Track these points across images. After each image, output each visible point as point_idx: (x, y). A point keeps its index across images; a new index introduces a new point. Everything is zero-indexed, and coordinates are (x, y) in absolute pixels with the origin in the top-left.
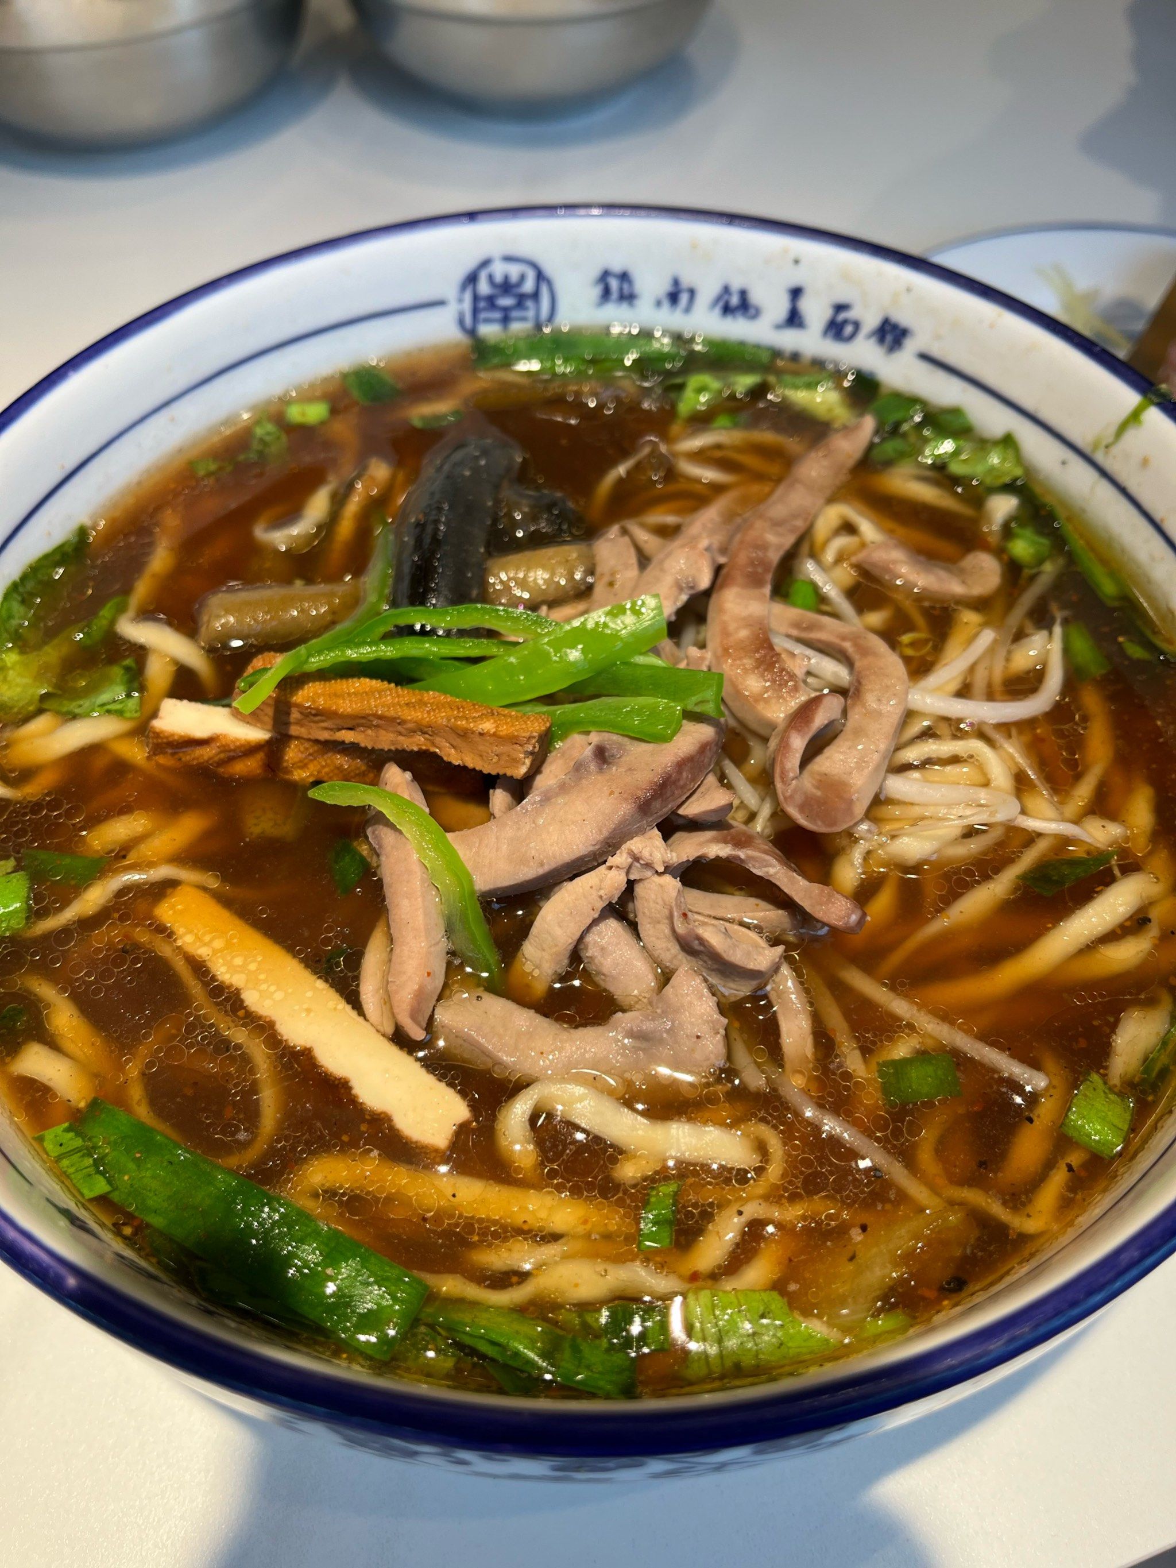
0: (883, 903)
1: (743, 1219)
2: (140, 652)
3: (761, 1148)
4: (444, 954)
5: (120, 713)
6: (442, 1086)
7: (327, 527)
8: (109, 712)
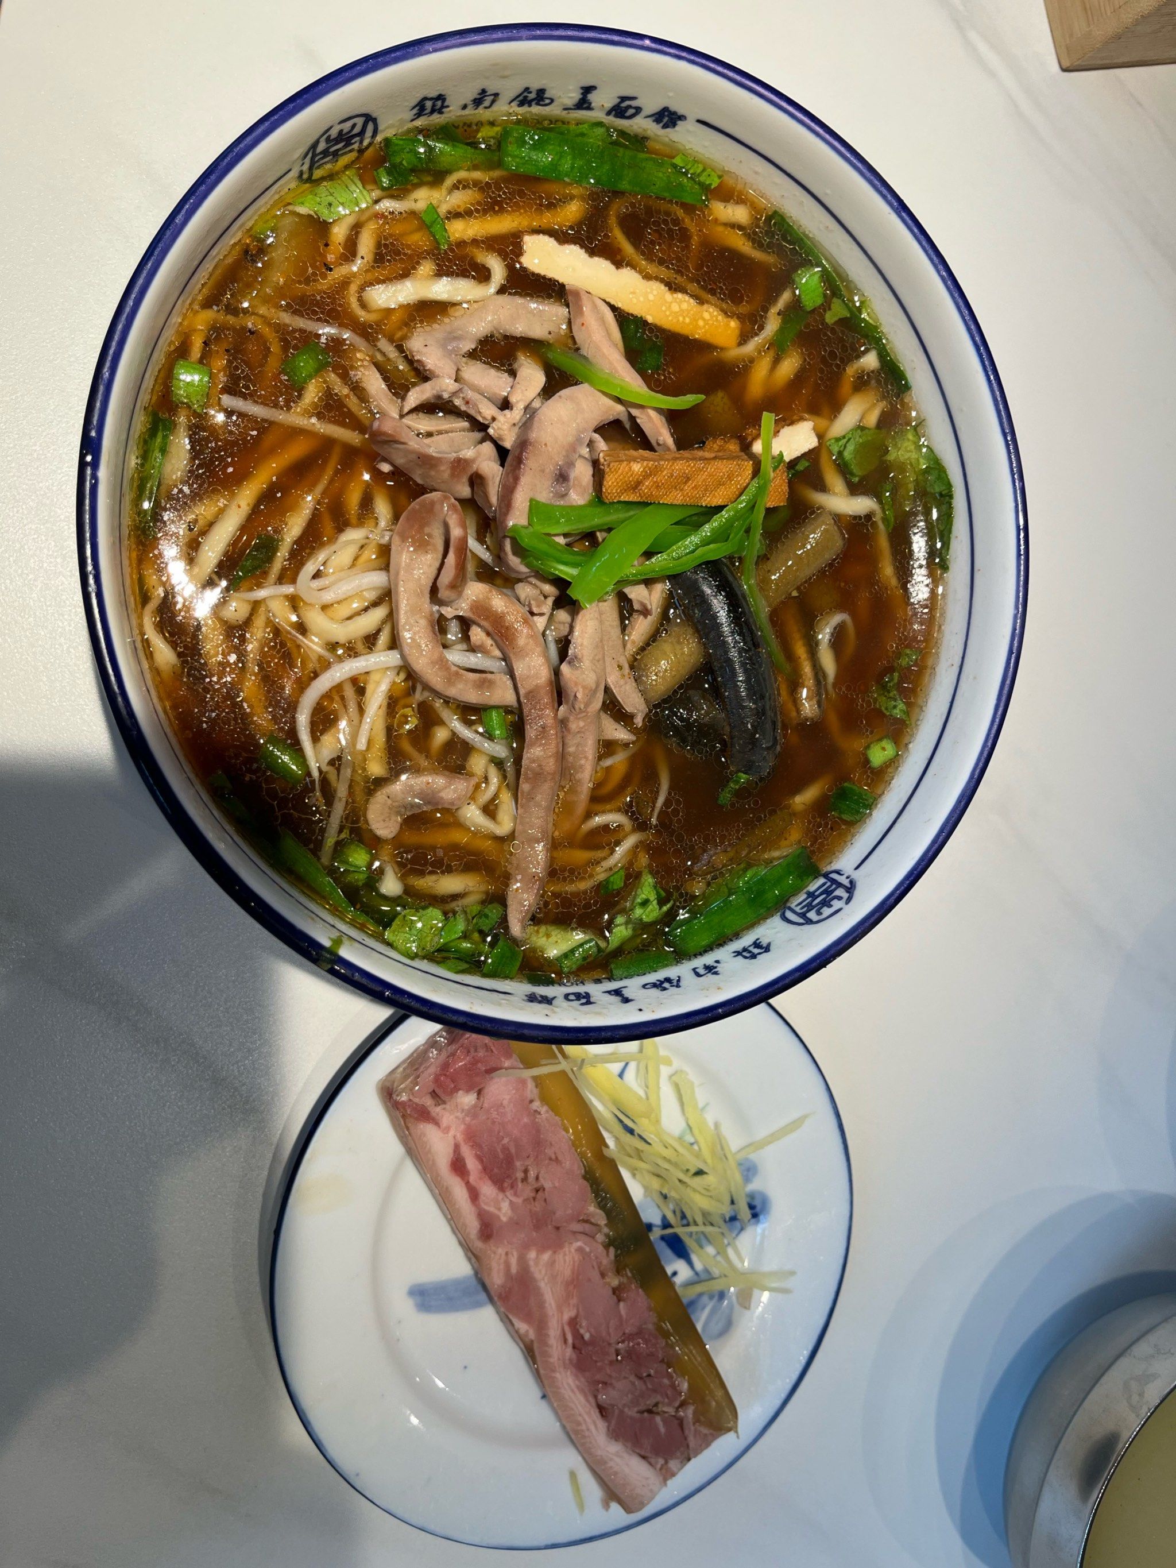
0: (353, 499)
1: (359, 256)
2: (854, 489)
3: (363, 305)
4: (581, 347)
5: (838, 440)
6: (543, 273)
7: (812, 647)
8: (844, 437)
